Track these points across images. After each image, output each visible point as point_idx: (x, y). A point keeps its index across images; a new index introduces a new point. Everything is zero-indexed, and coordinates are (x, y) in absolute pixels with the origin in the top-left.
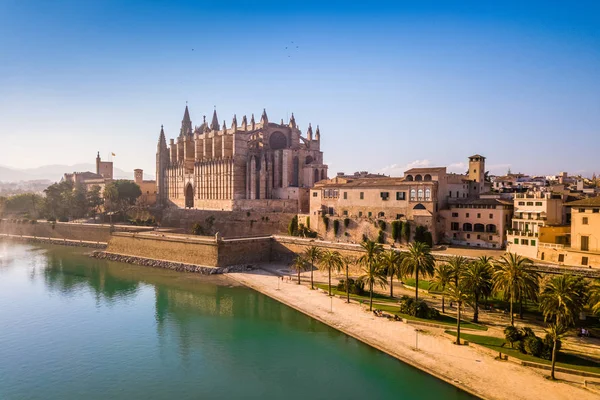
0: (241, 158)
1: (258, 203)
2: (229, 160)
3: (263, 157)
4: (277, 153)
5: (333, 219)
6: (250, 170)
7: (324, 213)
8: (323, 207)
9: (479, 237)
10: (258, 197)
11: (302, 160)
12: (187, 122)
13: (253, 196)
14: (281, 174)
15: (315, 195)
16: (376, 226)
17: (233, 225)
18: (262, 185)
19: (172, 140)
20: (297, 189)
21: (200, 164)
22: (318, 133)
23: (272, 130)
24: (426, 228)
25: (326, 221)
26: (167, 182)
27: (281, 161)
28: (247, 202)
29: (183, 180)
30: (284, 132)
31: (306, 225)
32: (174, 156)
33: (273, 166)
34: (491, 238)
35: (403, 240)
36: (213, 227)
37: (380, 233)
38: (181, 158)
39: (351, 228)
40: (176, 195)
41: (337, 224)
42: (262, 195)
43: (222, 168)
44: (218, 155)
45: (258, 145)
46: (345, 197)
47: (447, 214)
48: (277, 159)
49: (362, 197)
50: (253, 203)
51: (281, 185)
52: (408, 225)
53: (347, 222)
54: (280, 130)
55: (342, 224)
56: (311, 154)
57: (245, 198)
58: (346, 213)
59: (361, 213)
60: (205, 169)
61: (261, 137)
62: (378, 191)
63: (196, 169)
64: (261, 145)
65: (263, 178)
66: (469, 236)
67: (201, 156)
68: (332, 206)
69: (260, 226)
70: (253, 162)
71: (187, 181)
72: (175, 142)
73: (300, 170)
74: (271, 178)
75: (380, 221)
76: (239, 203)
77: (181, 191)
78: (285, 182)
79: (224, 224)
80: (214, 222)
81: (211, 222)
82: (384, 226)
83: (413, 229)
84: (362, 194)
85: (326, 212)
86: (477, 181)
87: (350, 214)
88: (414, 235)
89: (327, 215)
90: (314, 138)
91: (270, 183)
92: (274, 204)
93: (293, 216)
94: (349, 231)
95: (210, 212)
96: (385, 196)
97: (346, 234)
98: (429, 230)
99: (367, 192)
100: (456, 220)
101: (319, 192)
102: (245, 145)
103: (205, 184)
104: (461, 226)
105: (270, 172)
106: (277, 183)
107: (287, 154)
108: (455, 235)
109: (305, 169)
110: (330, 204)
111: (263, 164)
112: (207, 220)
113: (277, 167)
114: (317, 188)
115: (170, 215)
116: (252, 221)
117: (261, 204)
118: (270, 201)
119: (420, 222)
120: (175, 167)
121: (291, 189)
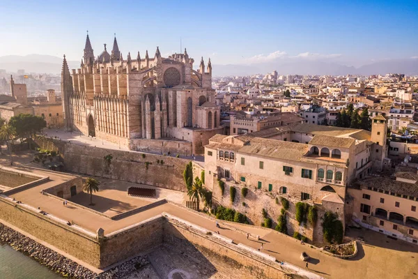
0: (136, 98)
1: (153, 143)
2: (124, 99)
3: (157, 98)
4: (171, 93)
5: (230, 184)
6: (144, 110)
7: (220, 176)
8: (219, 169)
9: (395, 227)
10: (153, 137)
11: (195, 101)
12: (88, 49)
13: (148, 135)
14: (175, 113)
15: (210, 154)
16: (277, 203)
17: (129, 165)
18: (157, 125)
19: (74, 70)
20: (191, 132)
21: (99, 98)
22: (210, 66)
23: (166, 67)
24: (337, 215)
25: (222, 186)
26: (72, 109)
27: (175, 101)
28: (143, 141)
29: (85, 109)
30: (178, 67)
31: (200, 178)
32: (76, 86)
33: (168, 105)
34: (411, 232)
35: (309, 225)
36: (111, 165)
37: (283, 211)
38: (83, 89)
39: (250, 199)
40: (80, 122)
41: (234, 191)
42: (157, 136)
43: (119, 106)
44: (115, 93)
45: (152, 82)
46: (243, 163)
47: (357, 194)
48: (171, 100)
49: (261, 167)
50: (148, 143)
51: (175, 124)
52: (315, 210)
53: (245, 192)
54: (174, 66)
55: (240, 192)
56: (204, 94)
57: (141, 136)
58: (243, 179)
59: (260, 183)
60: (103, 103)
61: (155, 75)
62: (280, 164)
63: (95, 102)
64: (155, 82)
65: (157, 118)
66: (382, 223)
67: (99, 91)
68: (228, 169)
69: (155, 169)
70: (148, 103)
71: (88, 112)
72: (77, 72)
73: (194, 110)
74: (165, 117)
75: (283, 199)
76: (135, 141)
77: (84, 120)
78: (180, 123)
79: (121, 163)
80: (112, 160)
81: (109, 161)
82: (287, 204)
83: (321, 214)
84: (261, 163)
85: (223, 175)
86: (381, 144)
87: (248, 182)
88: (321, 221)
89: (224, 180)
90: (206, 71)
91: (165, 122)
92: (169, 145)
93: (187, 162)
94: (248, 202)
95: (107, 150)
96: (288, 171)
97: (244, 204)
98: (340, 219)
99: (267, 162)
100: (366, 202)
101: (214, 152)
102: (139, 85)
103: (103, 118)
104: (373, 210)
105: (165, 112)
106: (171, 122)
107: (181, 96)
108: (365, 218)
109: (198, 110)
110: (226, 166)
111: (157, 104)
112: (105, 158)
113: (171, 106)
114: (213, 147)
115: (71, 149)
116: (148, 163)
117: (157, 144)
118: (165, 142)
119: (329, 208)
120: (78, 97)
121: (186, 130)
